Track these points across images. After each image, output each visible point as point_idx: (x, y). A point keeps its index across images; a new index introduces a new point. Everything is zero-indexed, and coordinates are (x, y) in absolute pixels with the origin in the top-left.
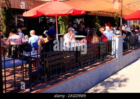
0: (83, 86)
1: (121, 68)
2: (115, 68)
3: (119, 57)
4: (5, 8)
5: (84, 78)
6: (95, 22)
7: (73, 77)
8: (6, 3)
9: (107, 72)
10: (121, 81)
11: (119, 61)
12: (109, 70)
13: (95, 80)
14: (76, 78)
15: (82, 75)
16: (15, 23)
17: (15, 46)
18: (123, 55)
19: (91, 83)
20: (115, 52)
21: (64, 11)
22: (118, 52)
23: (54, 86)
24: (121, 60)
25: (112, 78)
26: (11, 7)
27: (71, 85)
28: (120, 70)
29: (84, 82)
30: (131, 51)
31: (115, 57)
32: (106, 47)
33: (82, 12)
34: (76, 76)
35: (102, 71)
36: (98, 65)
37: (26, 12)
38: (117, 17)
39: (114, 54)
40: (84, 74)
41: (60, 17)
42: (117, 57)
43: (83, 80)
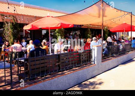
0: (60, 87)
1: (100, 73)
2: (93, 73)
3: (98, 64)
4: (13, 23)
5: (62, 80)
6: (88, 34)
7: (51, 79)
8: (14, 19)
9: (85, 76)
10: (96, 84)
11: (98, 67)
12: (87, 74)
13: (73, 82)
14: (53, 80)
15: (60, 78)
16: (23, 35)
17: (15, 53)
18: (102, 62)
19: (68, 85)
20: (94, 59)
21: (54, 25)
22: (97, 59)
23: (32, 86)
24: (100, 66)
25: (90, 82)
26: (17, 22)
27: (49, 85)
28: (99, 74)
29: (61, 84)
30: (111, 59)
31: (94, 63)
32: (87, 54)
33: (70, 26)
34: (54, 78)
35: (80, 75)
36: (77, 69)
37: (25, 26)
38: (107, 29)
39: (93, 60)
40: (62, 76)
41: (57, 30)
42: (96, 63)
43: (61, 81)
